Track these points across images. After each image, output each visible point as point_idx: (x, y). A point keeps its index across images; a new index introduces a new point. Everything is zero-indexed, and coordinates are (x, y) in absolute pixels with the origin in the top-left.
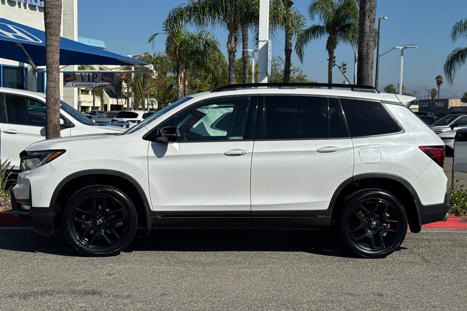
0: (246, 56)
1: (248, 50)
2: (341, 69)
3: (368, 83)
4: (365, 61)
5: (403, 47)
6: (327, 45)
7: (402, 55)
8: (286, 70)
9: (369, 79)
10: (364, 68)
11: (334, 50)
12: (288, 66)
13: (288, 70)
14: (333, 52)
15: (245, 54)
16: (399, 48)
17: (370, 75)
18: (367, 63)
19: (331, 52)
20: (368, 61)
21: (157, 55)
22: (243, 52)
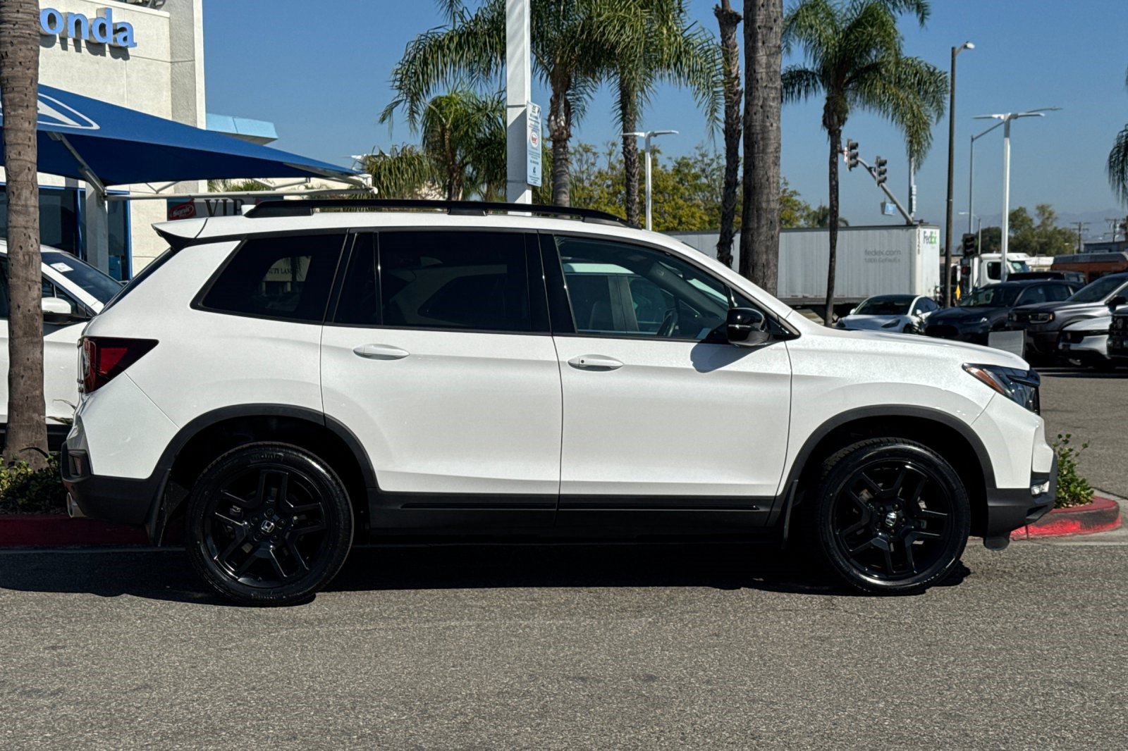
0: (631, 148)
1: (636, 134)
2: (873, 173)
3: (768, 197)
4: (758, 147)
5: (1009, 114)
6: (824, 116)
7: (1007, 135)
8: (729, 178)
9: (770, 188)
10: (757, 163)
11: (841, 128)
12: (732, 169)
13: (733, 179)
14: (840, 131)
15: (629, 145)
16: (999, 118)
17: (771, 180)
18: (764, 151)
19: (834, 135)
20: (766, 146)
21: (399, 150)
22: (625, 139)
